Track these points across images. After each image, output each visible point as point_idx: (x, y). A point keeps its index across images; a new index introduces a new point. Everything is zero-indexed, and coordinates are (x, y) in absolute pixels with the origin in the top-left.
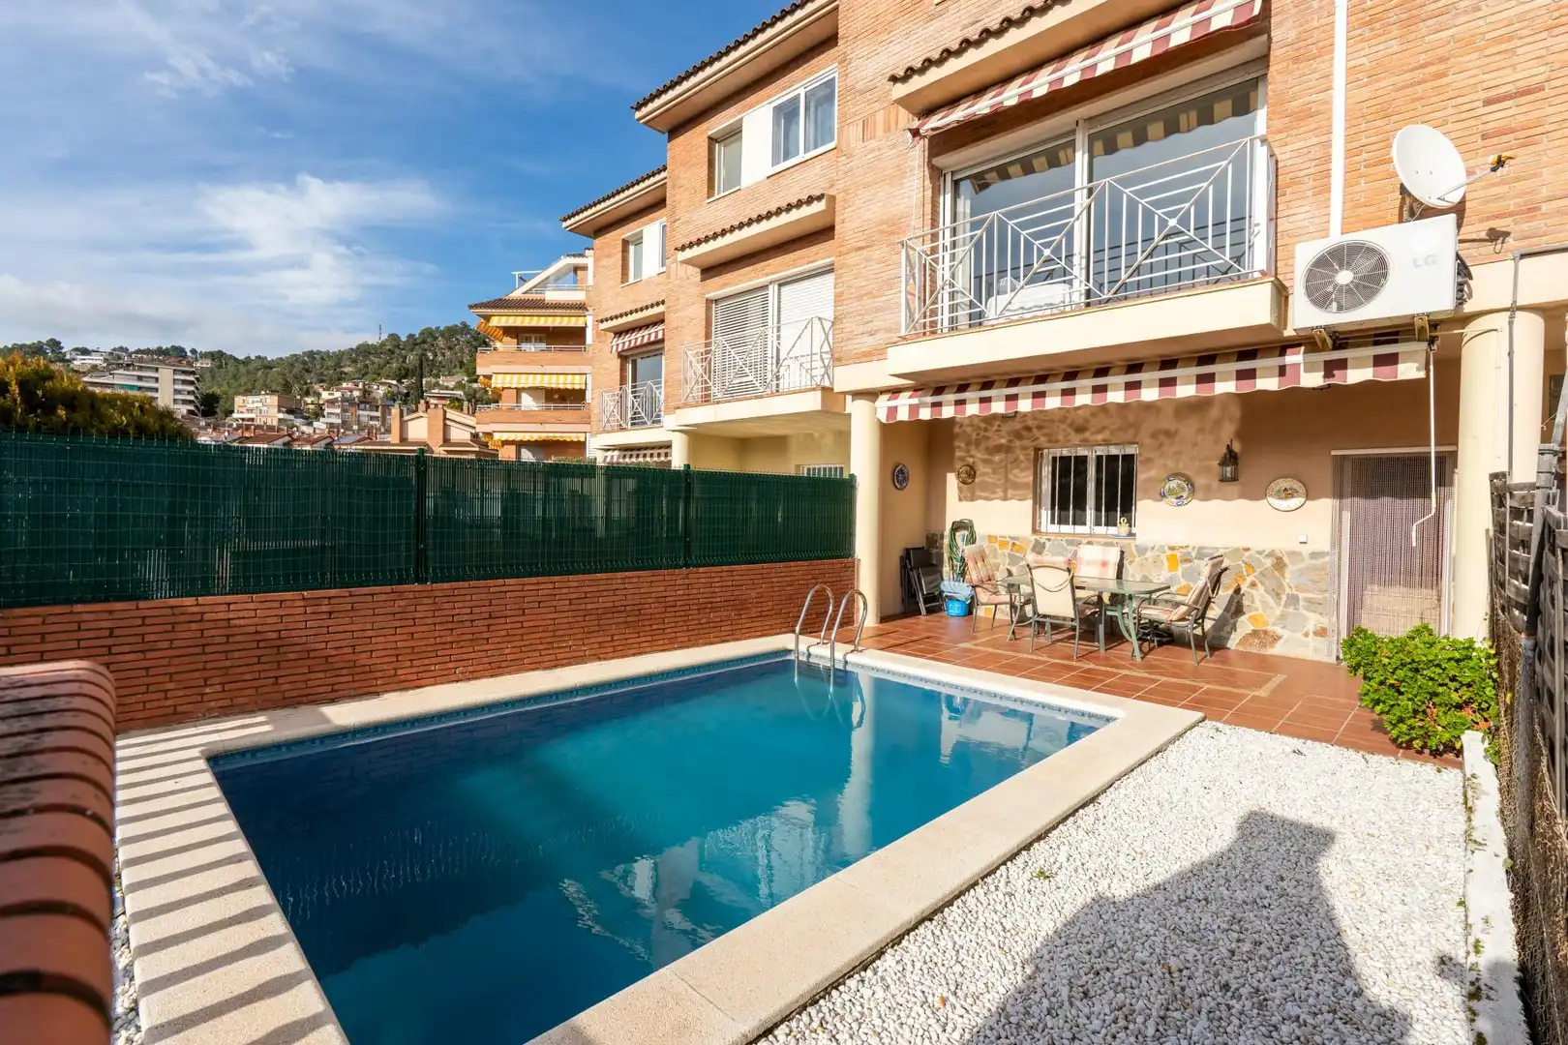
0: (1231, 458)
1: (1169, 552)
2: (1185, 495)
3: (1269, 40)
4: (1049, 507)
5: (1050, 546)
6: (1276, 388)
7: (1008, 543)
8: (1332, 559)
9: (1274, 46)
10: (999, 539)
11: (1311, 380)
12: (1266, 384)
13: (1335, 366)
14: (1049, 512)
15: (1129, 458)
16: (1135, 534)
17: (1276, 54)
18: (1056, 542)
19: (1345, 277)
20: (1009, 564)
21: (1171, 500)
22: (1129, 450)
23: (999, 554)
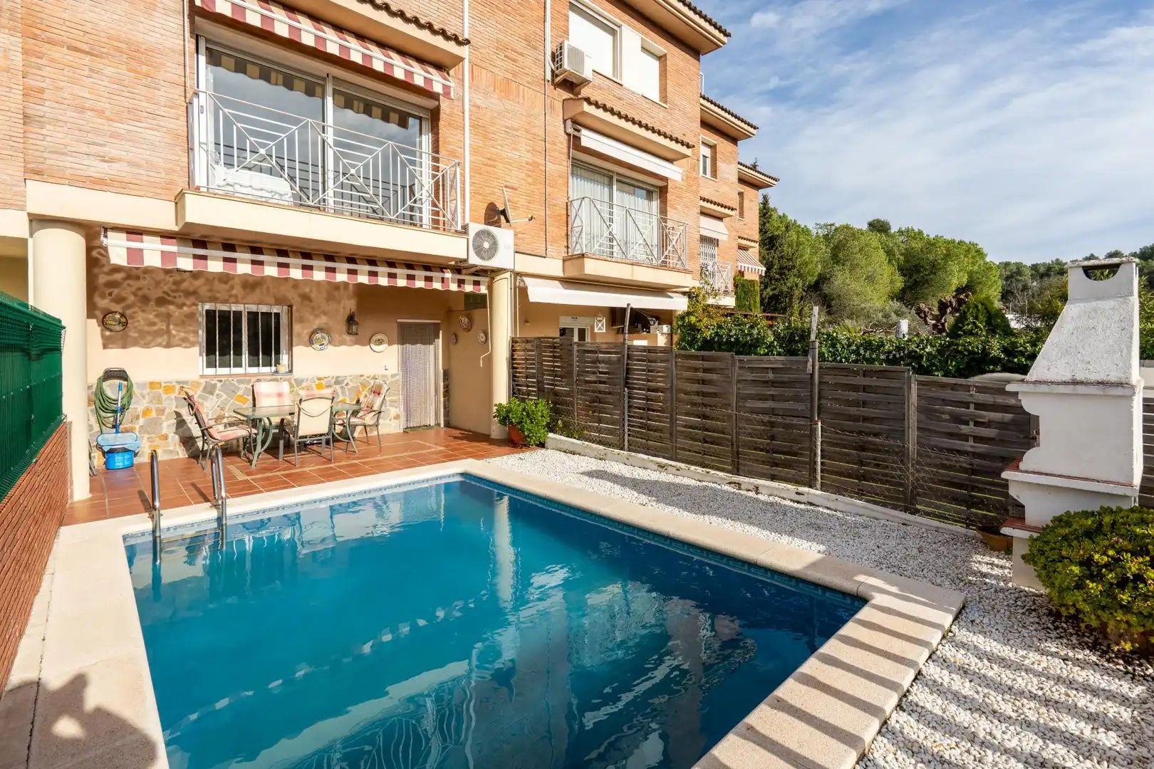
0: (351, 320)
1: (317, 382)
2: (325, 342)
3: (439, 105)
4: (204, 354)
5: (222, 386)
6: (440, 289)
7: (174, 387)
8: (399, 377)
9: (441, 111)
10: (163, 385)
11: (453, 287)
12: (437, 285)
13: (461, 282)
14: (205, 358)
15: (277, 315)
16: (291, 371)
17: (442, 116)
18: (227, 383)
19: (486, 245)
20: (176, 407)
21: (317, 346)
22: (275, 310)
23: (164, 399)
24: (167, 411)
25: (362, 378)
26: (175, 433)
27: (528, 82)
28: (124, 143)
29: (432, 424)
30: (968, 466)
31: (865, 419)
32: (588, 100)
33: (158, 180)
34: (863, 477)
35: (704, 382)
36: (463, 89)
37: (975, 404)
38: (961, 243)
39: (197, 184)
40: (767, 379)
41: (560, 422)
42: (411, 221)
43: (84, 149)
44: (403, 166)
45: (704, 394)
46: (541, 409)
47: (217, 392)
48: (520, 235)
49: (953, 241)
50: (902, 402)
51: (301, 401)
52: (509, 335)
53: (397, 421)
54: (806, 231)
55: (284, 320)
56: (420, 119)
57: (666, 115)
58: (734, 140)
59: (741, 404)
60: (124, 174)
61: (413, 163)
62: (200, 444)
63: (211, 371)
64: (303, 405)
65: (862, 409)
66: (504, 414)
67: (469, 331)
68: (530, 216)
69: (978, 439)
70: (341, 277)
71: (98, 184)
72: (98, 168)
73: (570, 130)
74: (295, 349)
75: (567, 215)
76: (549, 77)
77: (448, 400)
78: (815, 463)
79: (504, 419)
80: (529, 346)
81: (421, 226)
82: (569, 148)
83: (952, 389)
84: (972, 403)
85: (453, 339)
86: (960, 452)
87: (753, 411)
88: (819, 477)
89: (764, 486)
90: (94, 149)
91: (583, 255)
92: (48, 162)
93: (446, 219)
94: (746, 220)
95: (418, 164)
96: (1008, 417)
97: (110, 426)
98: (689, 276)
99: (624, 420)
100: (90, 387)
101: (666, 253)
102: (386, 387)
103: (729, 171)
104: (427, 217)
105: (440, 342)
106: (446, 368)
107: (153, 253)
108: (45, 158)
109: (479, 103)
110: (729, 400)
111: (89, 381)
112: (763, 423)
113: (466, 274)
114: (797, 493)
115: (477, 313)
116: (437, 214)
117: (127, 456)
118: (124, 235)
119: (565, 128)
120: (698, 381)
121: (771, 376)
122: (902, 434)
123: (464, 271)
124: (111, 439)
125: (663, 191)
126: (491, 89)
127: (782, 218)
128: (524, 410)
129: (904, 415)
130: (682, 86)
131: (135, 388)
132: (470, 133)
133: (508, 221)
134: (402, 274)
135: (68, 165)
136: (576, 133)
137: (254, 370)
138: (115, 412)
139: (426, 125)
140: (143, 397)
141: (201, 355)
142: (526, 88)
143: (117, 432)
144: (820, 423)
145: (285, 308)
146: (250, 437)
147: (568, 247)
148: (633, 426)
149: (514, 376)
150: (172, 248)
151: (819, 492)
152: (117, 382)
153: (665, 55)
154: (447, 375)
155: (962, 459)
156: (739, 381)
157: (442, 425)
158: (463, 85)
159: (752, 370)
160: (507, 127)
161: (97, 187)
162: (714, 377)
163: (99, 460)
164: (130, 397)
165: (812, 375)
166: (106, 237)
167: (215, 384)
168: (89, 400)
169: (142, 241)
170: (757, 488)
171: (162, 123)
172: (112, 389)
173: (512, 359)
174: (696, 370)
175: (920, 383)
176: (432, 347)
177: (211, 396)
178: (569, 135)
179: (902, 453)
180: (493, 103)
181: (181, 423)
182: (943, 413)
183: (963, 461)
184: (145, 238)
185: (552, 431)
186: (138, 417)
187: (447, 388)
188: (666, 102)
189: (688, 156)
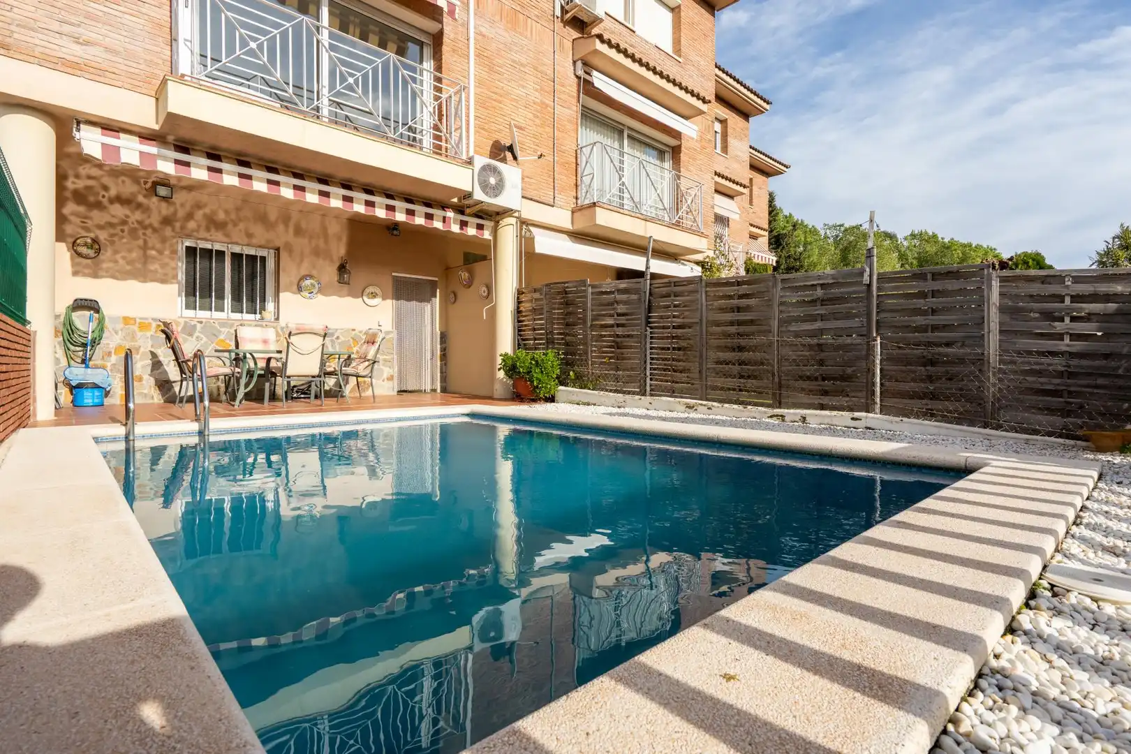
0: (343, 268)
2: (315, 291)
3: (442, 29)
4: (184, 294)
5: (202, 328)
6: (442, 228)
7: (150, 324)
8: (394, 335)
9: (445, 35)
10: (138, 321)
11: (455, 228)
12: (438, 225)
13: (464, 224)
14: (184, 298)
15: (263, 259)
16: (277, 319)
17: (445, 39)
18: (208, 324)
19: (492, 181)
20: (152, 346)
21: (306, 294)
22: (261, 253)
23: (139, 337)
24: (142, 350)
25: (354, 332)
26: (150, 375)
27: (537, 16)
28: (100, 25)
29: (428, 388)
30: (1063, 369)
31: (935, 328)
32: (600, 37)
33: (137, 71)
34: (934, 396)
35: (739, 309)
36: (468, 14)
37: (1072, 297)
38: (978, 247)
39: (181, 71)
40: (815, 297)
41: (571, 373)
42: (412, 142)
43: (55, 26)
44: (405, 82)
45: (740, 323)
46: (551, 358)
47: (197, 334)
48: (526, 179)
49: (970, 245)
50: (981, 303)
51: (290, 334)
52: (515, 285)
53: (391, 383)
54: (814, 231)
55: (270, 265)
56: (421, 44)
57: (680, 69)
58: (746, 116)
59: (784, 329)
60: (100, 60)
61: (414, 80)
62: (177, 389)
63: (191, 313)
64: (293, 339)
65: (931, 317)
66: (510, 362)
67: (470, 287)
68: (539, 153)
69: (1076, 337)
70: (336, 203)
71: (72, 67)
72: (74, 51)
73: (580, 73)
74: (282, 295)
75: (577, 164)
76: (558, 12)
77: (445, 364)
78: (873, 384)
79: (511, 369)
80: (537, 295)
81: (421, 149)
82: (579, 91)
83: (1043, 283)
84: (1067, 295)
85: (451, 299)
86: (1053, 354)
87: (797, 335)
88: (878, 400)
89: (811, 415)
90: (66, 28)
91: (594, 203)
92: (16, 36)
93: (449, 146)
94: (755, 208)
95: (418, 82)
96: (1112, 306)
97: (79, 361)
98: (704, 240)
99: (645, 362)
100: (57, 317)
101: (680, 213)
102: (381, 336)
103: (740, 150)
104: (427, 141)
105: (437, 300)
106: (444, 330)
107: (131, 152)
108: (12, 32)
109: (483, 30)
110: (770, 326)
111: (56, 310)
112: (811, 347)
113: (469, 215)
114: (853, 419)
115: (479, 267)
116: (438, 138)
117: (97, 392)
118: (99, 130)
119: (575, 70)
120: (732, 310)
121: (819, 292)
122: (980, 340)
123: (468, 211)
124: (78, 374)
125: (676, 151)
126: (497, 18)
127: (788, 218)
128: (533, 359)
129: (983, 318)
130: (696, 40)
131: (107, 322)
132: (476, 63)
133: (515, 158)
134: (401, 208)
135: (37, 42)
136: (587, 77)
137: (237, 316)
138: (84, 345)
139: (427, 52)
140: (116, 333)
141: (180, 295)
142: (534, 23)
143: (87, 367)
144: (879, 339)
145: (272, 252)
146: (233, 375)
147: (577, 198)
148: (655, 369)
149: (519, 331)
150: (152, 149)
151: (879, 416)
152: (87, 313)
153: (679, 7)
154: (444, 337)
155: (1056, 360)
156: (782, 304)
157: (439, 391)
158: (468, 11)
159: (797, 289)
160: (514, 61)
161: (69, 70)
162: (752, 302)
163: (65, 396)
164: (102, 330)
165: (869, 286)
166: (78, 130)
167: (195, 326)
168: (56, 331)
169: (119, 138)
170: (804, 418)
171: (144, 10)
172: (82, 320)
173: (518, 311)
174: (730, 297)
175: (1003, 280)
176: (428, 307)
177: (190, 338)
178: (578, 78)
179: (981, 360)
180: (500, 33)
181: (157, 364)
182: (1031, 311)
183: (1058, 364)
184: (122, 135)
185: (562, 383)
186: (109, 354)
187: (444, 350)
188: (680, 56)
189: (704, 113)
